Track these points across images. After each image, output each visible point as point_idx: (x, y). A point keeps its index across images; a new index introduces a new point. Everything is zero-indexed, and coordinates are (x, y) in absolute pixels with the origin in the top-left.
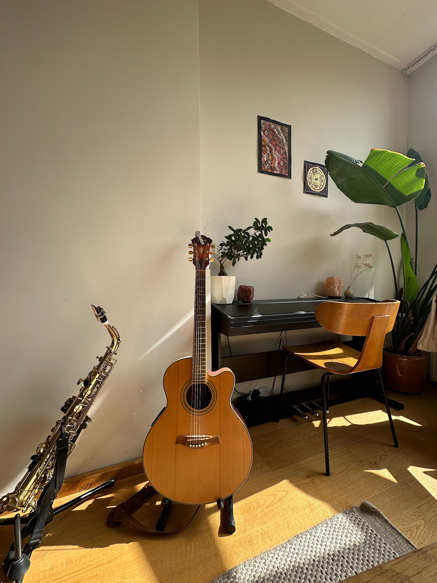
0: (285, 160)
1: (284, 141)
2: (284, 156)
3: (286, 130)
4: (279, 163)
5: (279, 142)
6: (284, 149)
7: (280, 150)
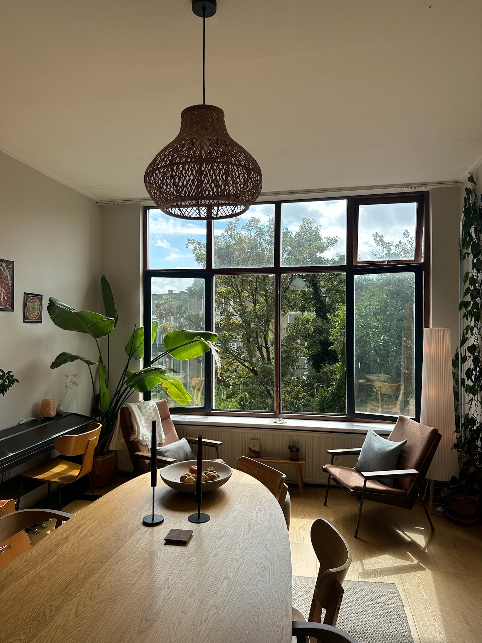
0: (9, 294)
1: (9, 277)
2: (8, 291)
3: (10, 266)
4: (4, 299)
5: (4, 279)
6: (8, 284)
7: (5, 286)
